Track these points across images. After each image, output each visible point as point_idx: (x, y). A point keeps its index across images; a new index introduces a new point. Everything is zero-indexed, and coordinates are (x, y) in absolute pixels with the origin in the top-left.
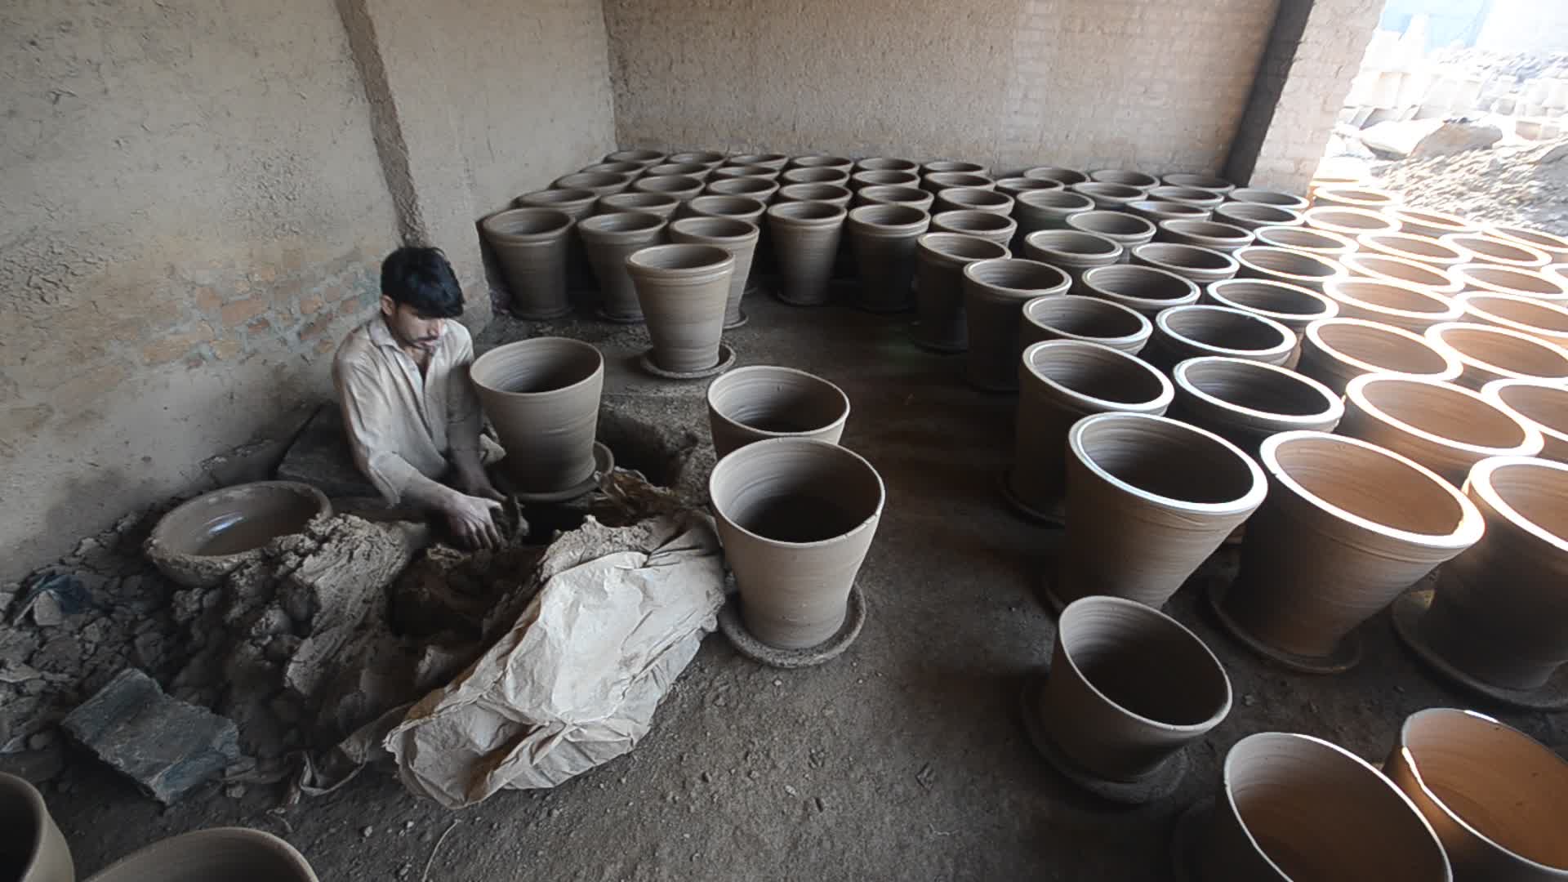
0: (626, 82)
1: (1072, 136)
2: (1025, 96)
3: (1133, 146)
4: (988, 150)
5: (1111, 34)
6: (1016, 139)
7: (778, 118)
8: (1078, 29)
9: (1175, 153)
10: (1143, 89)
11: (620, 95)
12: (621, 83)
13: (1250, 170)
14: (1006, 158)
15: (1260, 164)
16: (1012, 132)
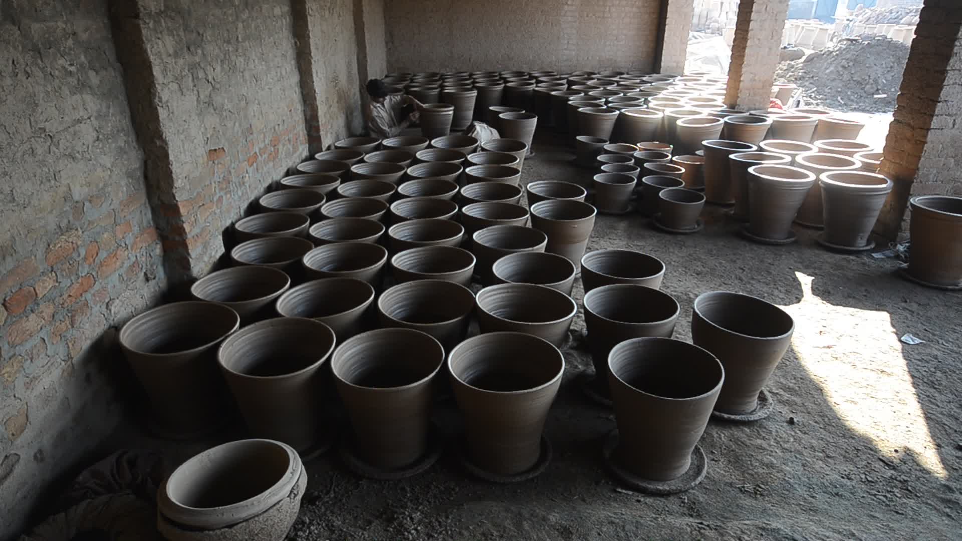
0: (393, 43)
1: (590, 58)
2: (568, 42)
3: (615, 61)
4: (555, 65)
5: (599, 17)
6: (567, 60)
7: (462, 56)
8: (585, 15)
9: (633, 63)
10: (615, 38)
11: (390, 49)
12: (391, 44)
13: (660, 67)
14: (563, 68)
15: (662, 64)
16: (565, 57)
